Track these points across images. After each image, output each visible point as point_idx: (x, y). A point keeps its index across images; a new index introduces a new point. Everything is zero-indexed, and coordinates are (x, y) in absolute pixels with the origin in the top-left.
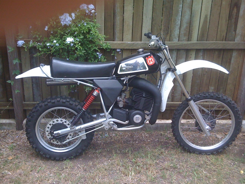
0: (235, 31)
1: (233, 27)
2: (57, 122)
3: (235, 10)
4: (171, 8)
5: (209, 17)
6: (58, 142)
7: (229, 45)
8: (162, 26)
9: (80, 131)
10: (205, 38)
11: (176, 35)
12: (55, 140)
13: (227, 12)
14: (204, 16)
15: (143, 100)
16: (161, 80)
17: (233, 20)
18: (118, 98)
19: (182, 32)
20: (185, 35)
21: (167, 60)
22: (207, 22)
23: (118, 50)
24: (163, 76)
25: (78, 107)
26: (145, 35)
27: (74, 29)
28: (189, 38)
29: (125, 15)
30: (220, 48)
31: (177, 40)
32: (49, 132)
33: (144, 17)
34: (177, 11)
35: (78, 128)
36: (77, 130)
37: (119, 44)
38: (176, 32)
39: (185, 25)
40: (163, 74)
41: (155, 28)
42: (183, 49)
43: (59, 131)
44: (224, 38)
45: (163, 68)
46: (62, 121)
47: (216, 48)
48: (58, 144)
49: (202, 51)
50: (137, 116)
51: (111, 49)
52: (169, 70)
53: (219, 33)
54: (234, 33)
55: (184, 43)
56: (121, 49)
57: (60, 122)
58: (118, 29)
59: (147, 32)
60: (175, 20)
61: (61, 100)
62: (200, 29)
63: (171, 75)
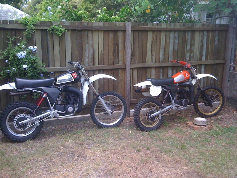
0: (118, 58)
1: (117, 56)
2: (21, 117)
3: (116, 47)
4: (82, 47)
5: (103, 51)
6: (21, 129)
7: (116, 66)
8: (78, 57)
9: (36, 120)
10: (103, 63)
11: (86, 62)
12: (20, 128)
13: (113, 49)
14: (100, 51)
15: (73, 98)
16: (81, 86)
17: (116, 53)
18: (57, 99)
19: (90, 60)
20: (91, 62)
21: (84, 75)
22: (102, 54)
23: (52, 73)
24: (82, 84)
25: (33, 106)
26: (68, 63)
27: (25, 60)
28: (94, 64)
29: (54, 52)
30: (111, 68)
31: (87, 65)
32: (16, 123)
33: (66, 53)
34: (85, 49)
35: (34, 118)
36: (34, 120)
37: (53, 69)
38: (86, 61)
39: (90, 57)
40: (82, 83)
41: (74, 59)
42: (91, 70)
43: (23, 122)
44: (113, 63)
45: (82, 80)
46: (23, 115)
47: (109, 68)
48: (22, 130)
49: (102, 70)
50: (70, 108)
51: (48, 72)
52: (86, 80)
53: (110, 60)
54: (118, 59)
55: (91, 66)
56: (54, 72)
57: (22, 116)
58: (51, 60)
59: (69, 61)
60: (85, 54)
61: (22, 103)
62: (99, 58)
63: (87, 83)
